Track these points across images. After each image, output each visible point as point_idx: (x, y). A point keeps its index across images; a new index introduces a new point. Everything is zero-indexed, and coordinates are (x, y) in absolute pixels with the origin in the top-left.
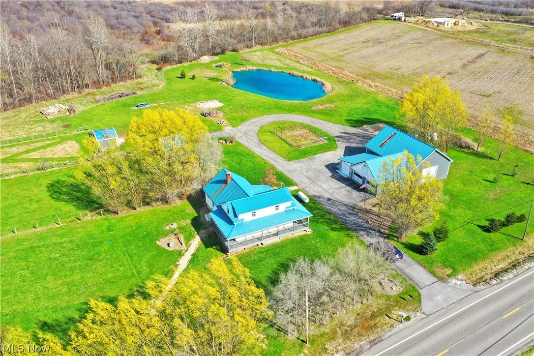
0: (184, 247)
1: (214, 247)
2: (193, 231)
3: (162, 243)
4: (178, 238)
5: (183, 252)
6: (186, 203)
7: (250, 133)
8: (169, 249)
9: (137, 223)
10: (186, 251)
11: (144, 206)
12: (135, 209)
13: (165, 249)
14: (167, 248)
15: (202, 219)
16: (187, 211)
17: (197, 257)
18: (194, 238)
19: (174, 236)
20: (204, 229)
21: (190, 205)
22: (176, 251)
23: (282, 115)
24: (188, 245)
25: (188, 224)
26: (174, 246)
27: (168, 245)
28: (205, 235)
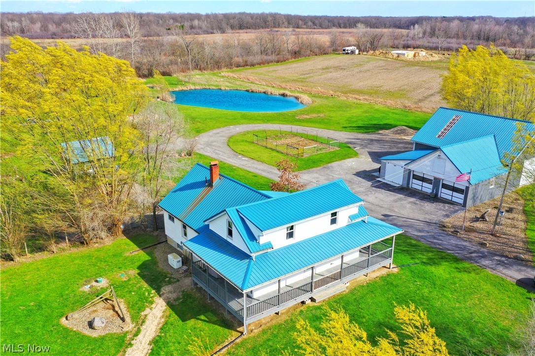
0: (129, 326)
1: (203, 317)
2: (147, 290)
3: (75, 322)
4: (113, 306)
5: (129, 337)
6: (123, 240)
7: (214, 144)
8: (94, 334)
9: (13, 286)
10: (136, 335)
11: (32, 252)
12: (12, 260)
13: (84, 336)
14: (88, 332)
15: (161, 266)
16: (127, 254)
17: (166, 344)
18: (152, 303)
19: (102, 305)
20: (170, 283)
21: (131, 243)
22: (111, 336)
23: (256, 125)
24: (139, 322)
25: (133, 277)
26: (106, 326)
27: (91, 325)
28: (175, 295)
